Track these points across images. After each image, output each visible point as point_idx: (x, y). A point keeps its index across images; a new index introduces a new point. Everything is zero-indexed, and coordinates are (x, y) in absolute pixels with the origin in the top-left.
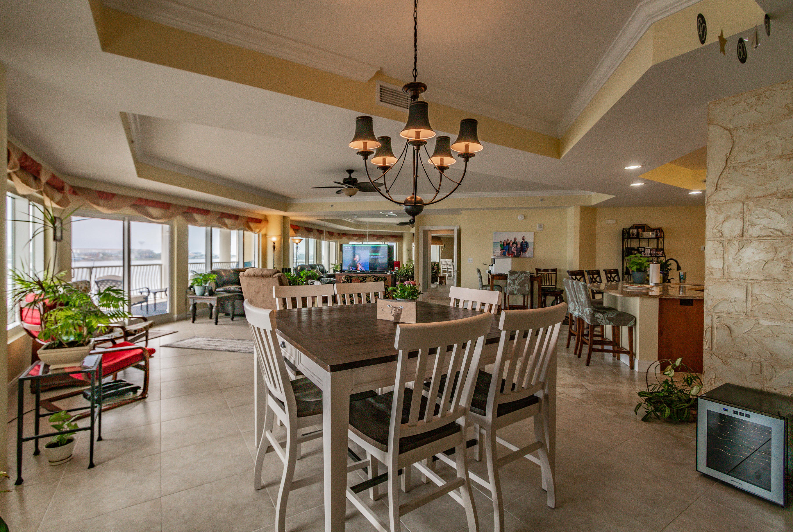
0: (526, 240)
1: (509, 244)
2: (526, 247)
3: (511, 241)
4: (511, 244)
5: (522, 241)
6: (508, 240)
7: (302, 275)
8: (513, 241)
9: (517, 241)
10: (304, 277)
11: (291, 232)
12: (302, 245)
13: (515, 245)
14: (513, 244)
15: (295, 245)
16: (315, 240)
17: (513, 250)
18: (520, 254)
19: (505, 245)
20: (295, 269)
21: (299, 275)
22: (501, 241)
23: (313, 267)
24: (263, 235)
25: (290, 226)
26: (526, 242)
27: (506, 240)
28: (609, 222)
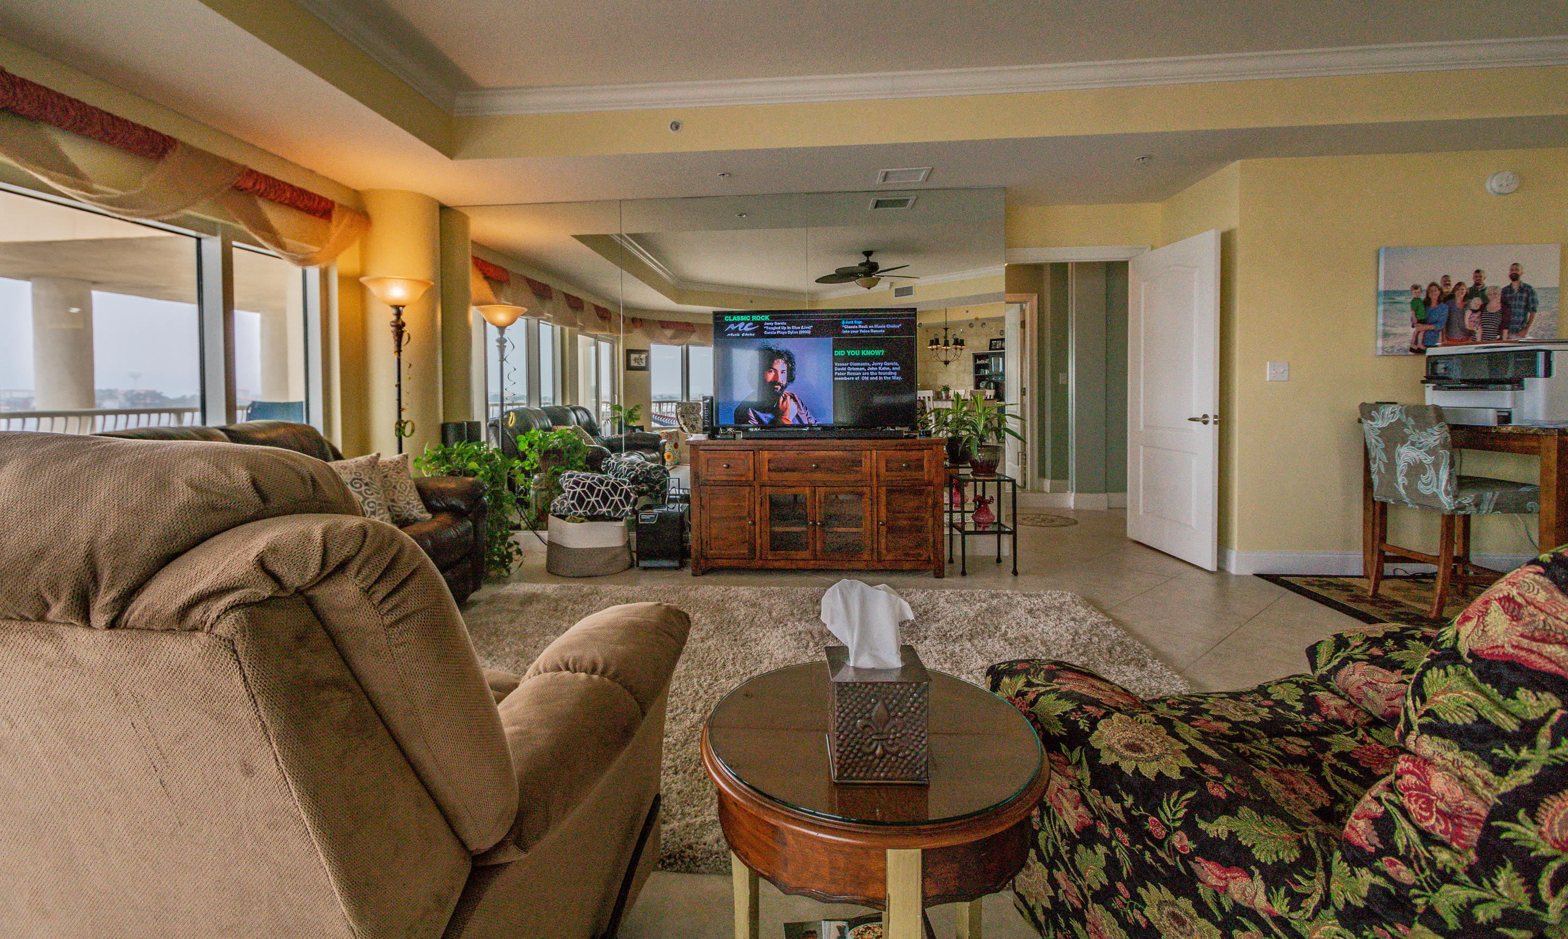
0: (1524, 279)
1: (1451, 296)
2: (1526, 307)
3: (1460, 284)
4: (1459, 299)
5: (1508, 282)
6: (1446, 279)
7: (523, 446)
8: (1470, 283)
9: (1487, 283)
10: (533, 456)
11: (478, 286)
12: (517, 333)
13: (1476, 302)
14: (1469, 296)
15: (493, 332)
16: (558, 328)
17: (1468, 324)
19: (1434, 304)
20: (494, 425)
21: (510, 450)
22: (1415, 287)
23: (558, 417)
24: (342, 278)
25: (470, 261)
26: (1527, 289)
27: (1439, 282)
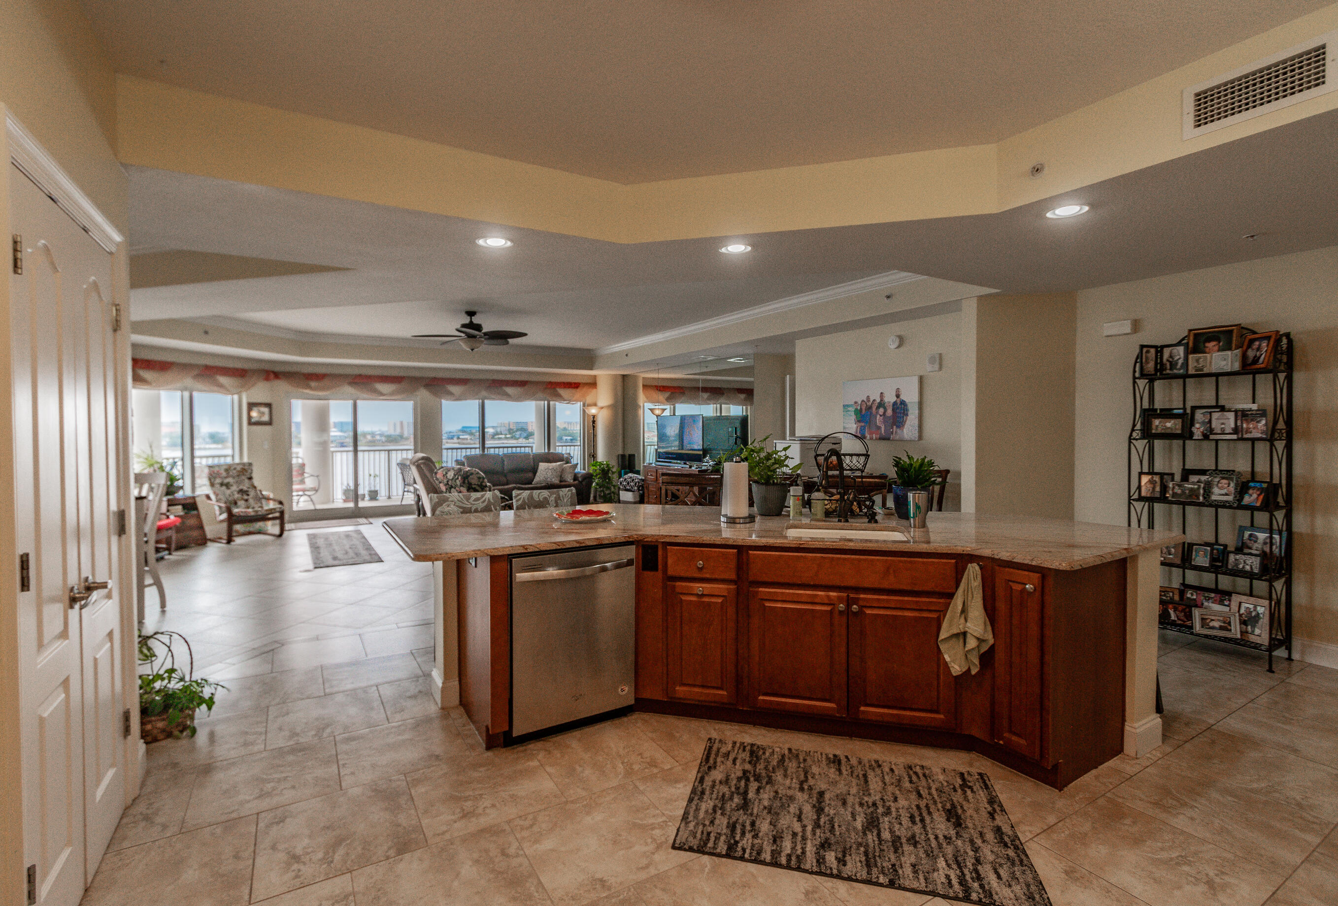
0: (902, 397)
1: (871, 407)
2: (904, 413)
3: (874, 400)
4: (874, 409)
5: (895, 399)
6: (868, 398)
8: (878, 400)
9: (886, 400)
13: (881, 411)
14: (878, 408)
17: (878, 423)
18: (892, 433)
19: (864, 411)
22: (856, 402)
25: (641, 388)
26: (903, 403)
27: (865, 400)
28: (1111, 329)
